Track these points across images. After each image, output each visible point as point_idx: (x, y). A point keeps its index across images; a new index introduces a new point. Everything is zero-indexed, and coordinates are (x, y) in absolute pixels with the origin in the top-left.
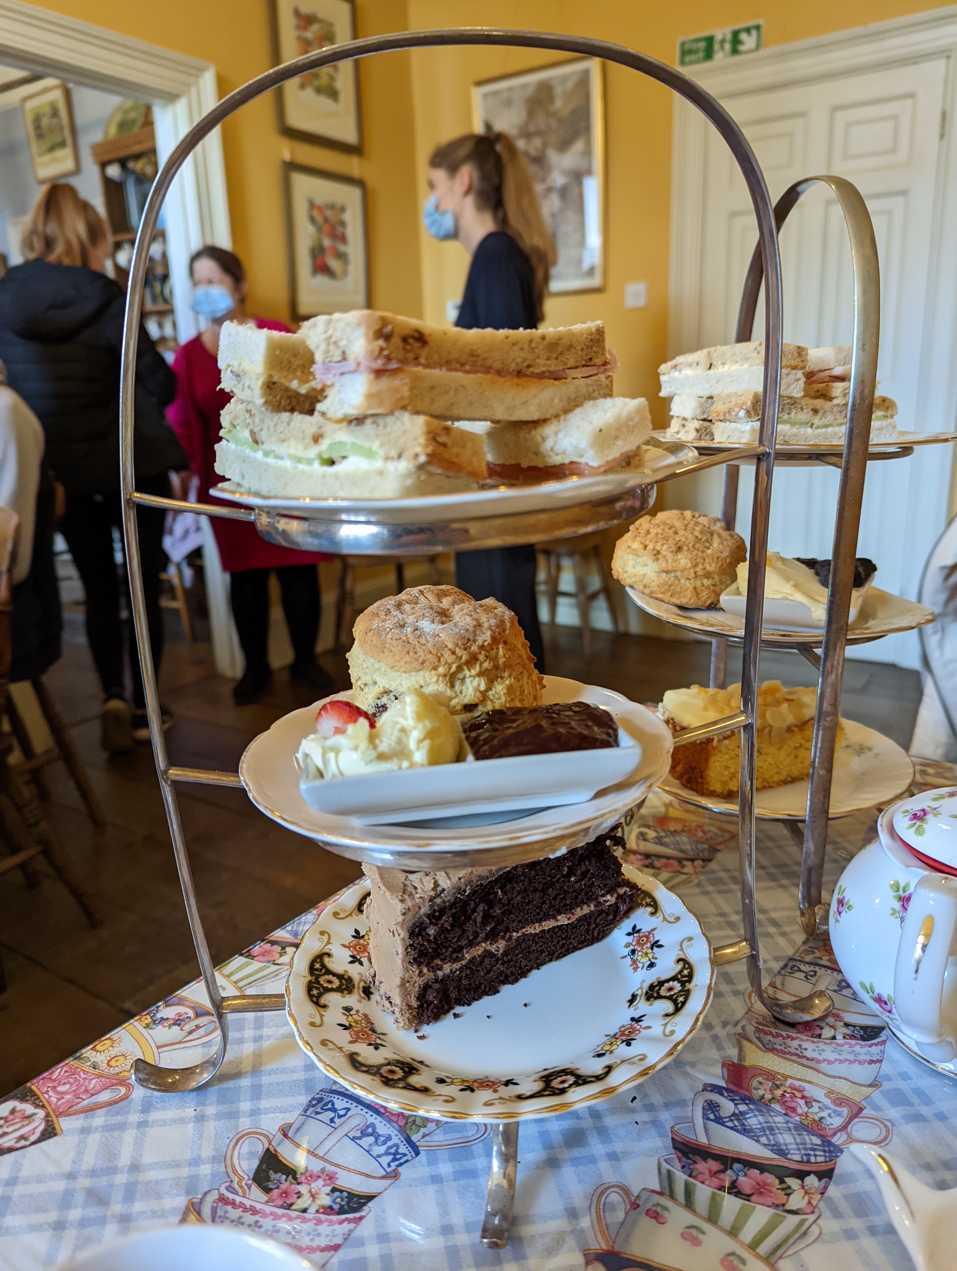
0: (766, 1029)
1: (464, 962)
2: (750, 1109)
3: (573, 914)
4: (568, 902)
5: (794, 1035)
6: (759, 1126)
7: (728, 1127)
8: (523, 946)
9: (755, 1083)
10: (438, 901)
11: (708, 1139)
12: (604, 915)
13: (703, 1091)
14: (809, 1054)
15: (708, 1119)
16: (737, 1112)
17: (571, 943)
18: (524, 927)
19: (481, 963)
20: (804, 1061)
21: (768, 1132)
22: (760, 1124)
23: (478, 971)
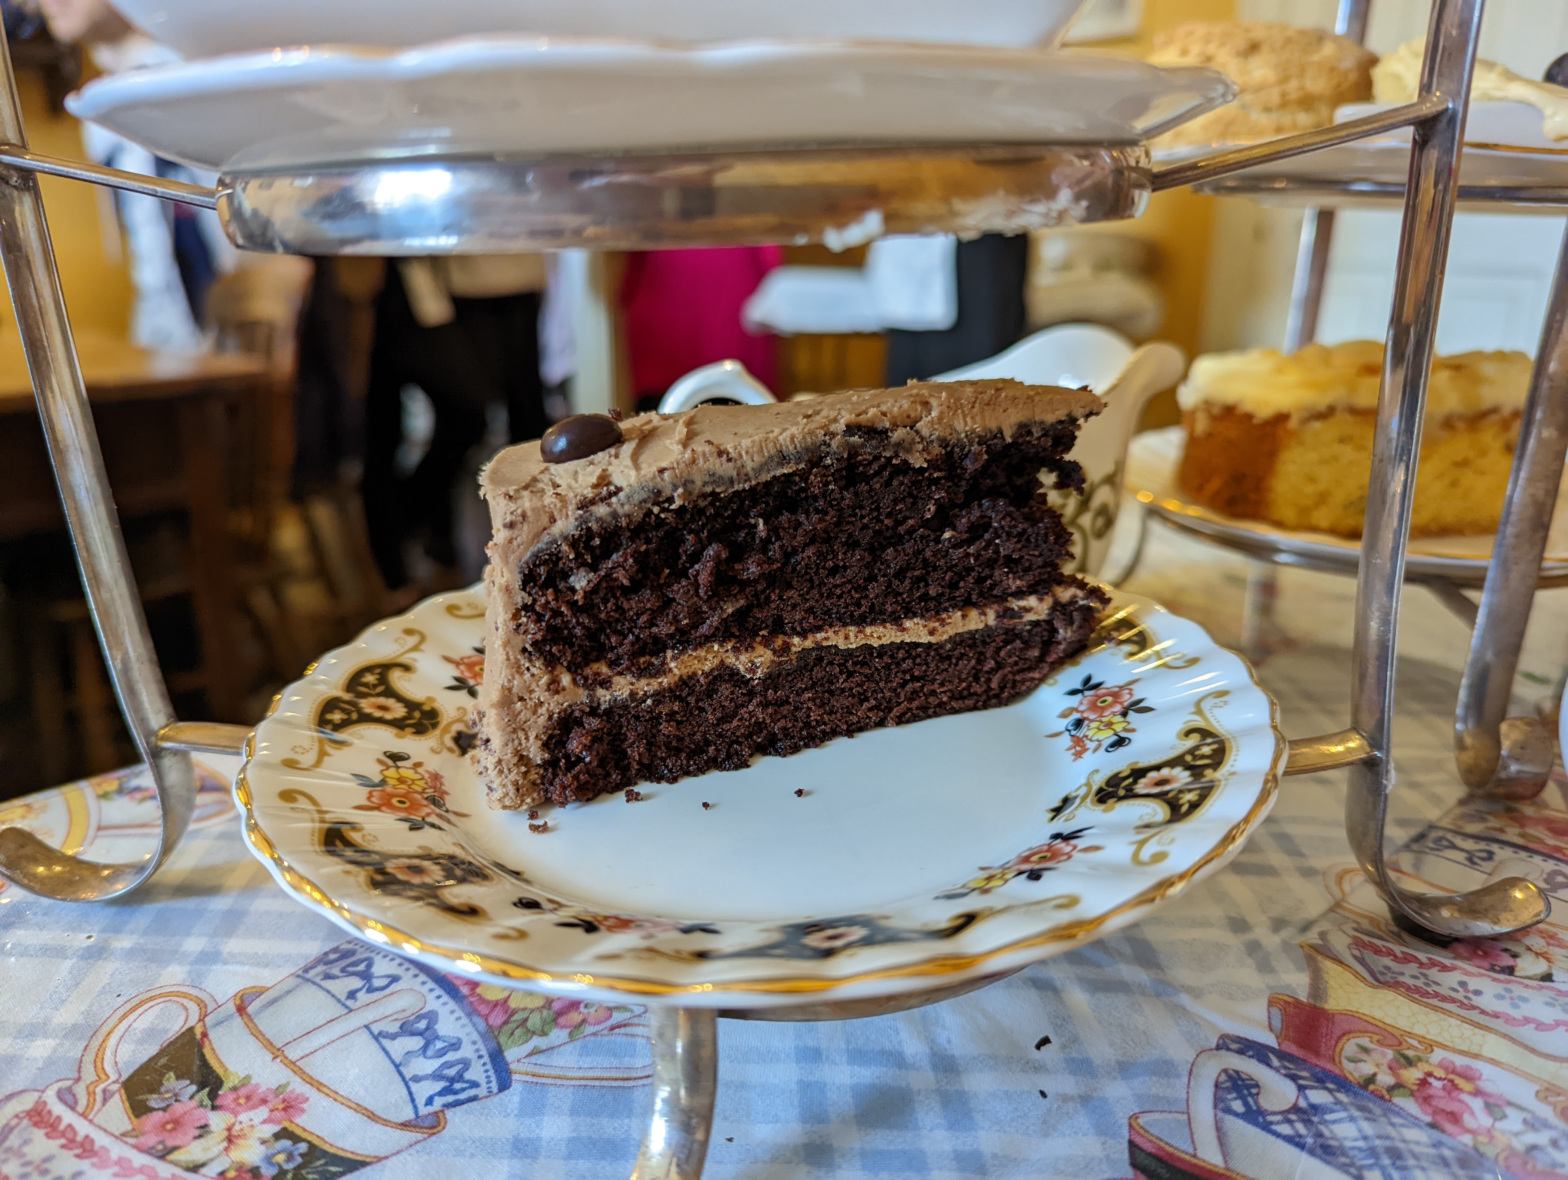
0: (1379, 942)
1: (665, 681)
2: (1338, 1102)
3: (943, 623)
4: (932, 592)
5: (1448, 962)
6: (1361, 1144)
7: (1278, 1135)
8: (818, 673)
9: (1350, 1047)
10: (601, 510)
11: (1225, 1155)
12: (1018, 644)
13: (1218, 1048)
14: (1487, 1001)
15: (1229, 1111)
16: (1302, 1104)
17: (933, 693)
18: (819, 629)
19: (710, 692)
20: (1474, 1015)
21: (1386, 1161)
22: (1365, 1138)
23: (702, 710)
